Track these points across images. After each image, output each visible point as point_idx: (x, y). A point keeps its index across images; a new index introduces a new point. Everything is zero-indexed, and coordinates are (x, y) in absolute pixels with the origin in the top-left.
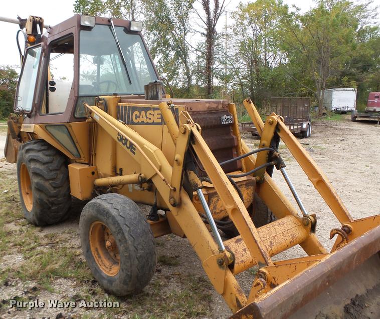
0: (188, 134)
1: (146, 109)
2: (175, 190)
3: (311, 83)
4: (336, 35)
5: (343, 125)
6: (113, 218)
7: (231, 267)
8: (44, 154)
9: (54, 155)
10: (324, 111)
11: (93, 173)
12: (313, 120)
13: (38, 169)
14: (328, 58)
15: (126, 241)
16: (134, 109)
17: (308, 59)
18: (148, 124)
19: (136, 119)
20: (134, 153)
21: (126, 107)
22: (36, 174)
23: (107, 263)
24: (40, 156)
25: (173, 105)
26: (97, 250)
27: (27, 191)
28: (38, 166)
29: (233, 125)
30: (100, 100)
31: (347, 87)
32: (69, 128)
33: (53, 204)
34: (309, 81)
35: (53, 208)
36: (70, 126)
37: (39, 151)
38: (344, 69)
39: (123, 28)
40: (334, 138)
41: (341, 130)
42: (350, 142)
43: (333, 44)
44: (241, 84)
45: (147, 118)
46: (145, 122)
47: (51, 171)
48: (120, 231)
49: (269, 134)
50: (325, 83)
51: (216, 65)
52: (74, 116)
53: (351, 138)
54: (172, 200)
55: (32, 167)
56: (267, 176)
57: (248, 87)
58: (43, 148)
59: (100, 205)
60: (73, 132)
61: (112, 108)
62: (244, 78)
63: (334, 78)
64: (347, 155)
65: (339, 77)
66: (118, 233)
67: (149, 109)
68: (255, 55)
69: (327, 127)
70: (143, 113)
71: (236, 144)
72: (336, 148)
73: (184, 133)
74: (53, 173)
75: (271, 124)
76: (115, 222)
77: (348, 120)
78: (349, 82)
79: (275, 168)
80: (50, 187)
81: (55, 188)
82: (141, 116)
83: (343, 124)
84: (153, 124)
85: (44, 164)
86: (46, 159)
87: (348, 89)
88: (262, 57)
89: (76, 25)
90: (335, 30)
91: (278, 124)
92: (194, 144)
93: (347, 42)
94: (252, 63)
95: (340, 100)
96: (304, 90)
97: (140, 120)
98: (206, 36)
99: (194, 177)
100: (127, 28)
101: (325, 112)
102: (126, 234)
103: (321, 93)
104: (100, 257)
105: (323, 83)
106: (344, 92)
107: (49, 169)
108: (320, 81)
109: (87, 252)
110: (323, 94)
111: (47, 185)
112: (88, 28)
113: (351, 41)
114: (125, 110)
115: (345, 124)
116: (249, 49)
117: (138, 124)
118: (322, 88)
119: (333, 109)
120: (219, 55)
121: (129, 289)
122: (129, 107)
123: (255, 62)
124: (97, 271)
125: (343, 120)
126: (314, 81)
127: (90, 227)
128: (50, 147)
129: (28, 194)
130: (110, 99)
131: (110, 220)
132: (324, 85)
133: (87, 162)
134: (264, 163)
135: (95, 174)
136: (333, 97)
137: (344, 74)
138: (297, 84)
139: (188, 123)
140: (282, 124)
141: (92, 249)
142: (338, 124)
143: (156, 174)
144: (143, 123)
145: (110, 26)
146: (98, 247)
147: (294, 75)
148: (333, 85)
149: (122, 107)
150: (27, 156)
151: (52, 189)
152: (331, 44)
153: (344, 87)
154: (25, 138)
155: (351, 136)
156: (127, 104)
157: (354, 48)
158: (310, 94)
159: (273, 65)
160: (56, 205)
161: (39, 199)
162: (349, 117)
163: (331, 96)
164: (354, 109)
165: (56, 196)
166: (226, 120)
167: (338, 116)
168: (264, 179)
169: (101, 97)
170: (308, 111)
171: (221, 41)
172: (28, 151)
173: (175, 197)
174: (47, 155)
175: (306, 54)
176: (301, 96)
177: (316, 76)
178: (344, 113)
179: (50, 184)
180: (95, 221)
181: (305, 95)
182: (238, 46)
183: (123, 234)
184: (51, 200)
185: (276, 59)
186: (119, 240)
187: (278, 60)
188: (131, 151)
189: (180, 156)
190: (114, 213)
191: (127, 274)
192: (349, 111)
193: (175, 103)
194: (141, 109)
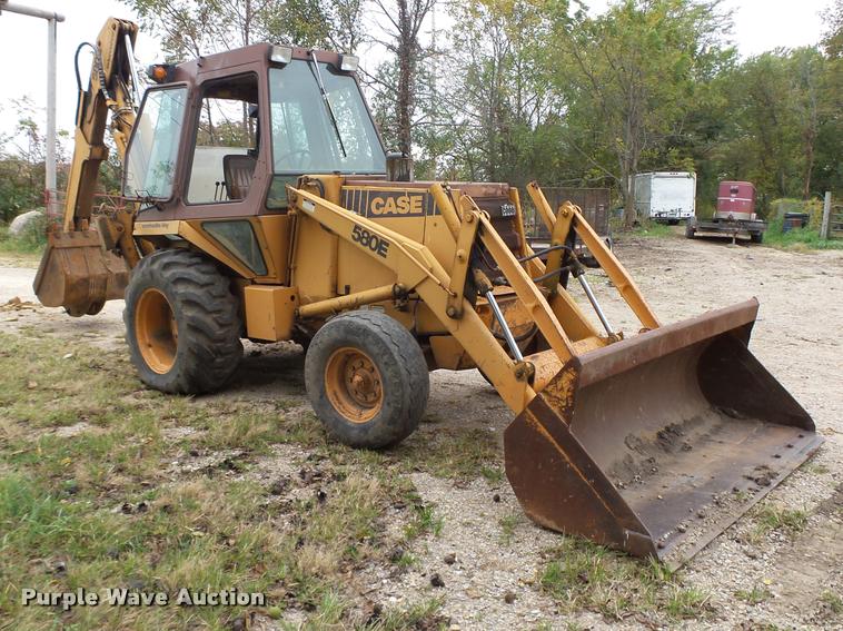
0: (476, 222)
1: (396, 195)
2: (455, 296)
3: (610, 159)
4: (655, 66)
5: (671, 245)
6: (375, 335)
7: (531, 380)
8: (198, 270)
9: (214, 273)
10: (635, 218)
11: (293, 298)
12: (615, 236)
13: (193, 294)
14: (642, 110)
15: (396, 363)
16: (374, 194)
17: (604, 112)
18: (399, 215)
19: (378, 208)
20: (385, 256)
21: (357, 192)
22: (189, 303)
23: (354, 410)
24: (192, 272)
25: (449, 188)
26: (335, 394)
27: (148, 341)
28: (191, 290)
29: (515, 218)
30: (308, 180)
31: (679, 170)
32: (256, 226)
33: (218, 352)
34: (606, 155)
35: (218, 360)
36: (259, 222)
37: (189, 266)
38: (672, 133)
39: (326, 65)
40: (654, 268)
41: (667, 253)
42: (680, 272)
43: (650, 82)
44: (470, 160)
45: (397, 206)
46: (395, 212)
47: (214, 297)
48: (387, 351)
49: (562, 229)
50: (635, 161)
51: (418, 115)
52: (266, 207)
53: (683, 267)
54: (452, 309)
55: (182, 291)
56: (560, 288)
57: (482, 165)
58: (194, 260)
59: (350, 322)
60: (262, 230)
61: (333, 192)
62: (474, 145)
63: (653, 150)
64: (674, 291)
65: (664, 149)
66: (384, 354)
67: (403, 194)
68: (497, 97)
69: (642, 247)
70: (391, 200)
71: (519, 244)
72: (657, 282)
73: (471, 222)
74: (218, 301)
75: (566, 216)
76: (378, 340)
77: (680, 237)
78: (682, 158)
79: (570, 275)
80: (214, 324)
81: (221, 326)
82: (387, 205)
83: (670, 243)
84: (409, 215)
85: (202, 286)
86: (205, 278)
87: (680, 174)
88: (512, 100)
89: (263, 59)
90: (654, 56)
91: (575, 216)
92: (482, 234)
93: (676, 80)
94: (492, 115)
95: (665, 196)
96: (599, 174)
97: (386, 210)
98: (398, 53)
99: (482, 277)
100: (334, 64)
101: (638, 220)
102: (395, 354)
103: (630, 180)
104: (340, 403)
105: (632, 160)
106: (673, 180)
107: (211, 294)
108: (627, 157)
109: (321, 397)
110: (633, 183)
111: (209, 320)
112: (280, 65)
113: (685, 78)
114: (357, 196)
115: (674, 244)
116: (484, 82)
117: (381, 216)
118: (631, 171)
119: (653, 214)
120: (423, 94)
121: (397, 430)
122: (365, 193)
123: (497, 111)
124: (338, 421)
125: (671, 235)
126: (616, 156)
127: (326, 360)
128: (206, 258)
129: (150, 346)
130: (329, 180)
131: (370, 339)
132: (635, 164)
133: (279, 282)
134: (557, 269)
135: (296, 299)
136: (652, 188)
137: (672, 142)
138: (583, 160)
139: (475, 209)
140: (579, 216)
141: (329, 393)
142: (662, 244)
143: (428, 277)
144: (390, 215)
145: (309, 61)
146: (337, 388)
147: (578, 142)
148: (653, 165)
149: (351, 192)
150: (168, 274)
151: (217, 327)
152: (646, 81)
153: (673, 170)
154: (130, 249)
155: (683, 264)
156: (360, 188)
157: (689, 91)
158: (610, 182)
159: (535, 119)
160: (222, 355)
161: (196, 344)
162: (682, 230)
163: (647, 187)
164: (693, 214)
165: (223, 340)
166: (508, 211)
167: (662, 228)
168: (557, 293)
169: (310, 176)
170: (605, 217)
171: (426, 64)
172: (167, 266)
173: (456, 305)
174: (203, 273)
175: (600, 100)
176: (592, 185)
177: (620, 145)
178: (673, 222)
179: (215, 319)
180: (338, 348)
181: (598, 184)
182: (461, 75)
183: (391, 354)
184: (214, 346)
185: (540, 107)
186: (386, 363)
187: (546, 108)
188: (379, 253)
189: (465, 251)
190: (375, 329)
191: (396, 408)
192: (685, 219)
193: (451, 186)
194: (385, 196)
